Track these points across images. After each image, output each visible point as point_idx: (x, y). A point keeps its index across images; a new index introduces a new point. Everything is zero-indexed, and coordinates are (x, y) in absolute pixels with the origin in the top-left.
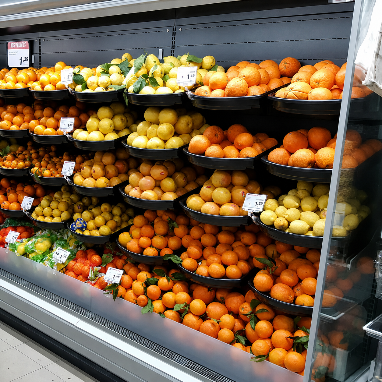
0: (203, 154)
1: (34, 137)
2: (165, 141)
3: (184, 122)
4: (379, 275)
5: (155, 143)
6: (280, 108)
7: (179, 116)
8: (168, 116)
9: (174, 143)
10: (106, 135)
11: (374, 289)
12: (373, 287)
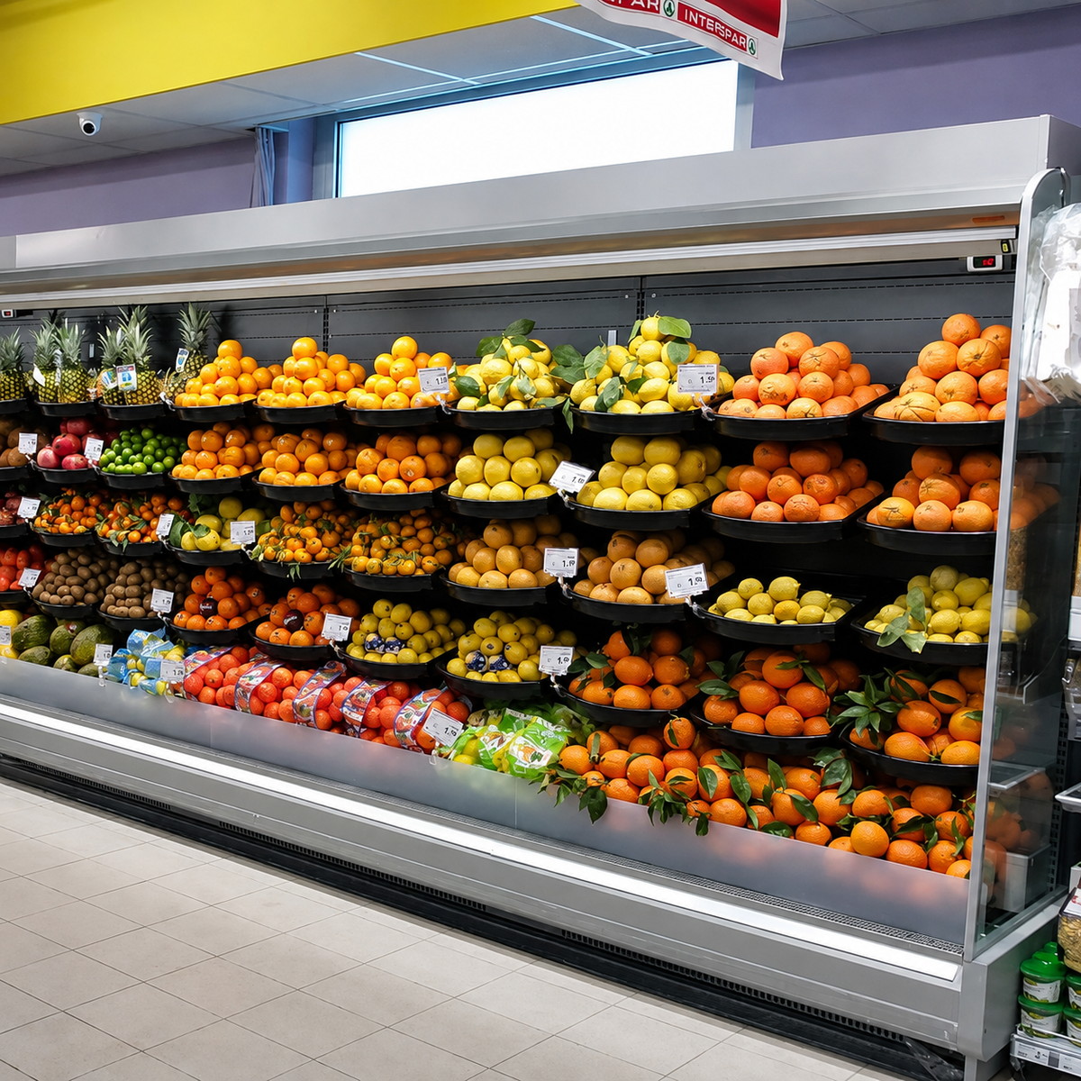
0: (749, 517)
1: (354, 495)
2: (662, 497)
3: (693, 461)
4: (1073, 706)
5: (643, 500)
6: (882, 435)
7: (683, 450)
8: (660, 451)
9: (682, 499)
10: (527, 488)
11: (1063, 729)
12: (1061, 725)
